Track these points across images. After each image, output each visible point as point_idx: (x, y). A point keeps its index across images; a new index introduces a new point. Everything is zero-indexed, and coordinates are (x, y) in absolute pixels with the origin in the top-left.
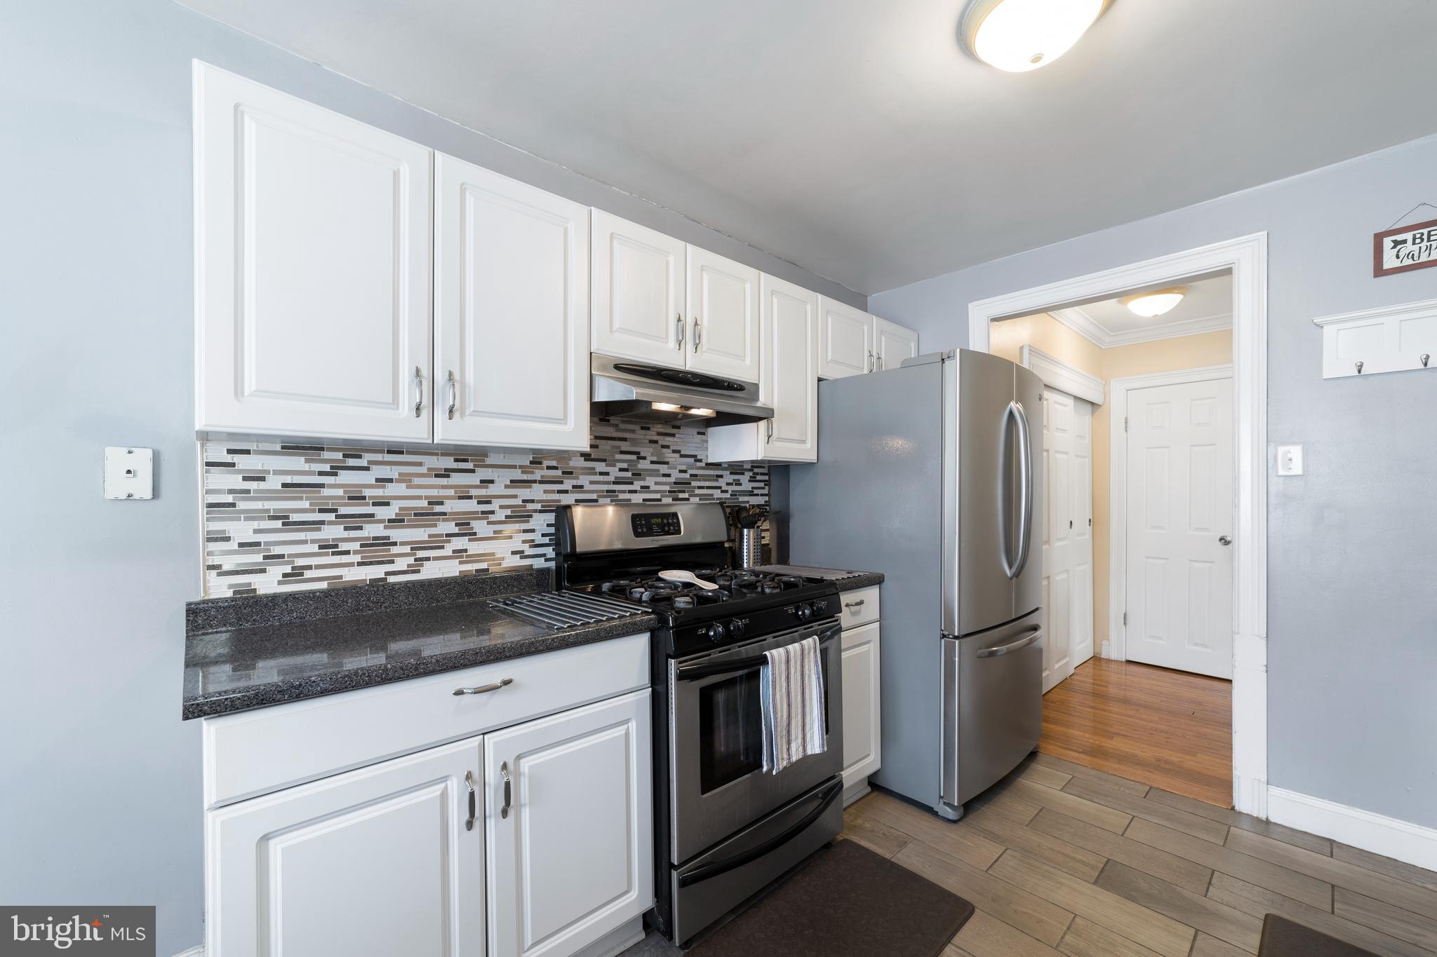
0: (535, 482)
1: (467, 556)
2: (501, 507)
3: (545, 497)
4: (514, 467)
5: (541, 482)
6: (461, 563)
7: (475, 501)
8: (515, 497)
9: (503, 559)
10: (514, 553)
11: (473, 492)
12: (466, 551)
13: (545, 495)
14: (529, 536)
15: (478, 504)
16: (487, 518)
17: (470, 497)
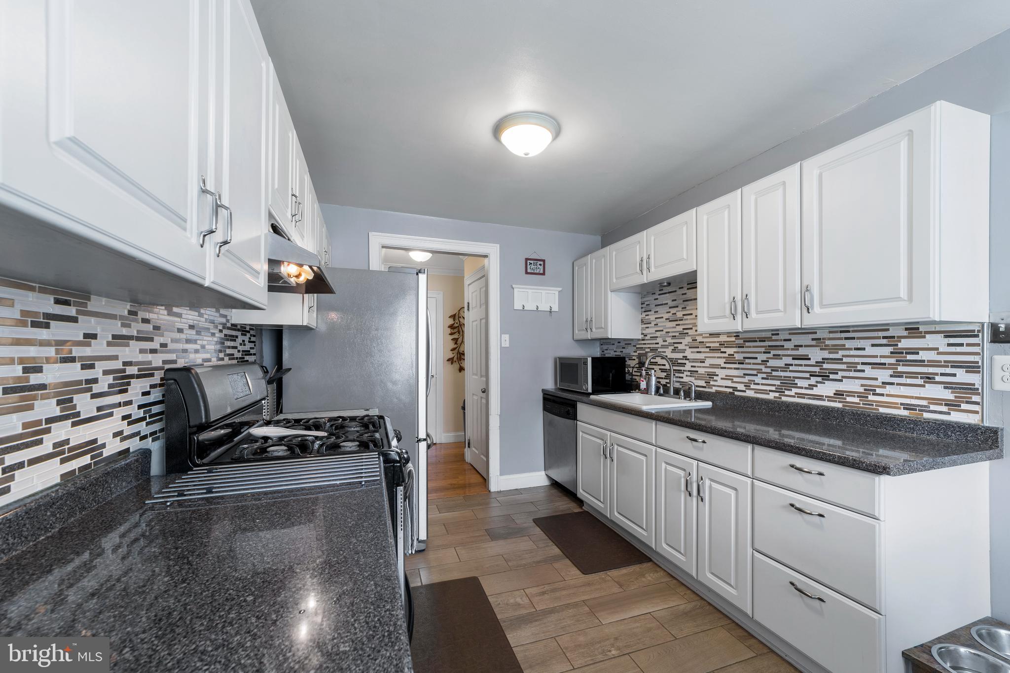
0: (131, 338)
1: (70, 450)
2: (106, 373)
3: (141, 358)
4: (112, 317)
5: (138, 339)
6: (63, 461)
7: (78, 365)
8: (115, 358)
9: (103, 446)
10: (116, 435)
11: (77, 352)
12: (67, 441)
13: (140, 355)
14: (125, 411)
15: (82, 369)
16: (90, 389)
17: (72, 360)
